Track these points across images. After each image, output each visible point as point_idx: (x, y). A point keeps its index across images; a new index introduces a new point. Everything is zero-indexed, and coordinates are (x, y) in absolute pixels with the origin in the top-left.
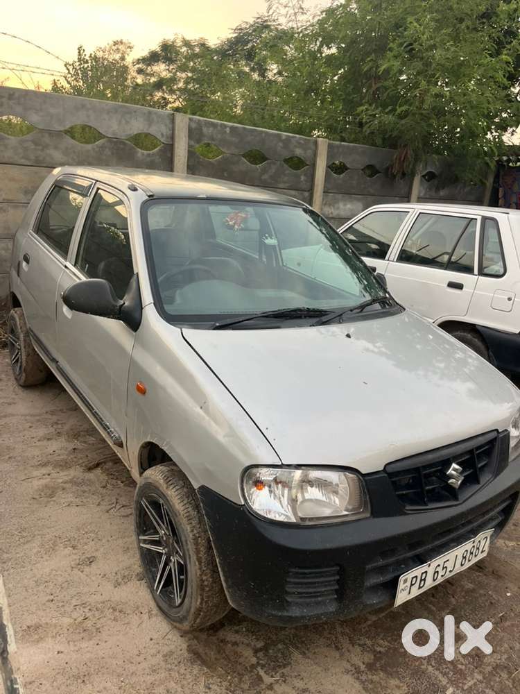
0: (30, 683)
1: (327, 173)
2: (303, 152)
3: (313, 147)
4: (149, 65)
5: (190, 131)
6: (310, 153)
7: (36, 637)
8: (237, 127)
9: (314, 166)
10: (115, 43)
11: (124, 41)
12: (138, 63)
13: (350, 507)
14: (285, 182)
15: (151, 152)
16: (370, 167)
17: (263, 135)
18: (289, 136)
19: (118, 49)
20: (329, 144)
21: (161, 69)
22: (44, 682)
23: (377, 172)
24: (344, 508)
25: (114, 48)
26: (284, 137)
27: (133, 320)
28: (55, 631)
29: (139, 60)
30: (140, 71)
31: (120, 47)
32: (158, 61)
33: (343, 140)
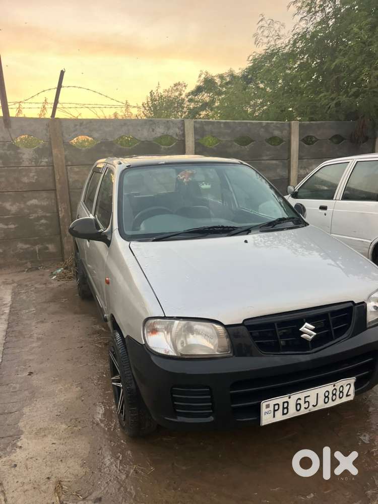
0: (31, 458)
1: (300, 145)
2: (280, 132)
3: (287, 128)
4: (196, 95)
5: (195, 129)
6: (285, 132)
7: (43, 434)
8: (228, 123)
9: (289, 142)
10: (175, 85)
11: (181, 83)
12: (189, 95)
13: (220, 349)
14: (267, 155)
15: (171, 146)
16: (336, 136)
17: (249, 125)
18: (268, 123)
19: (177, 89)
20: (300, 124)
21: (205, 97)
22: (39, 459)
23: (343, 139)
24: (216, 350)
25: (175, 88)
26: (264, 125)
27: (107, 240)
28: (55, 432)
29: (189, 93)
30: (190, 101)
31: (178, 87)
32: (202, 92)
33: (311, 119)
